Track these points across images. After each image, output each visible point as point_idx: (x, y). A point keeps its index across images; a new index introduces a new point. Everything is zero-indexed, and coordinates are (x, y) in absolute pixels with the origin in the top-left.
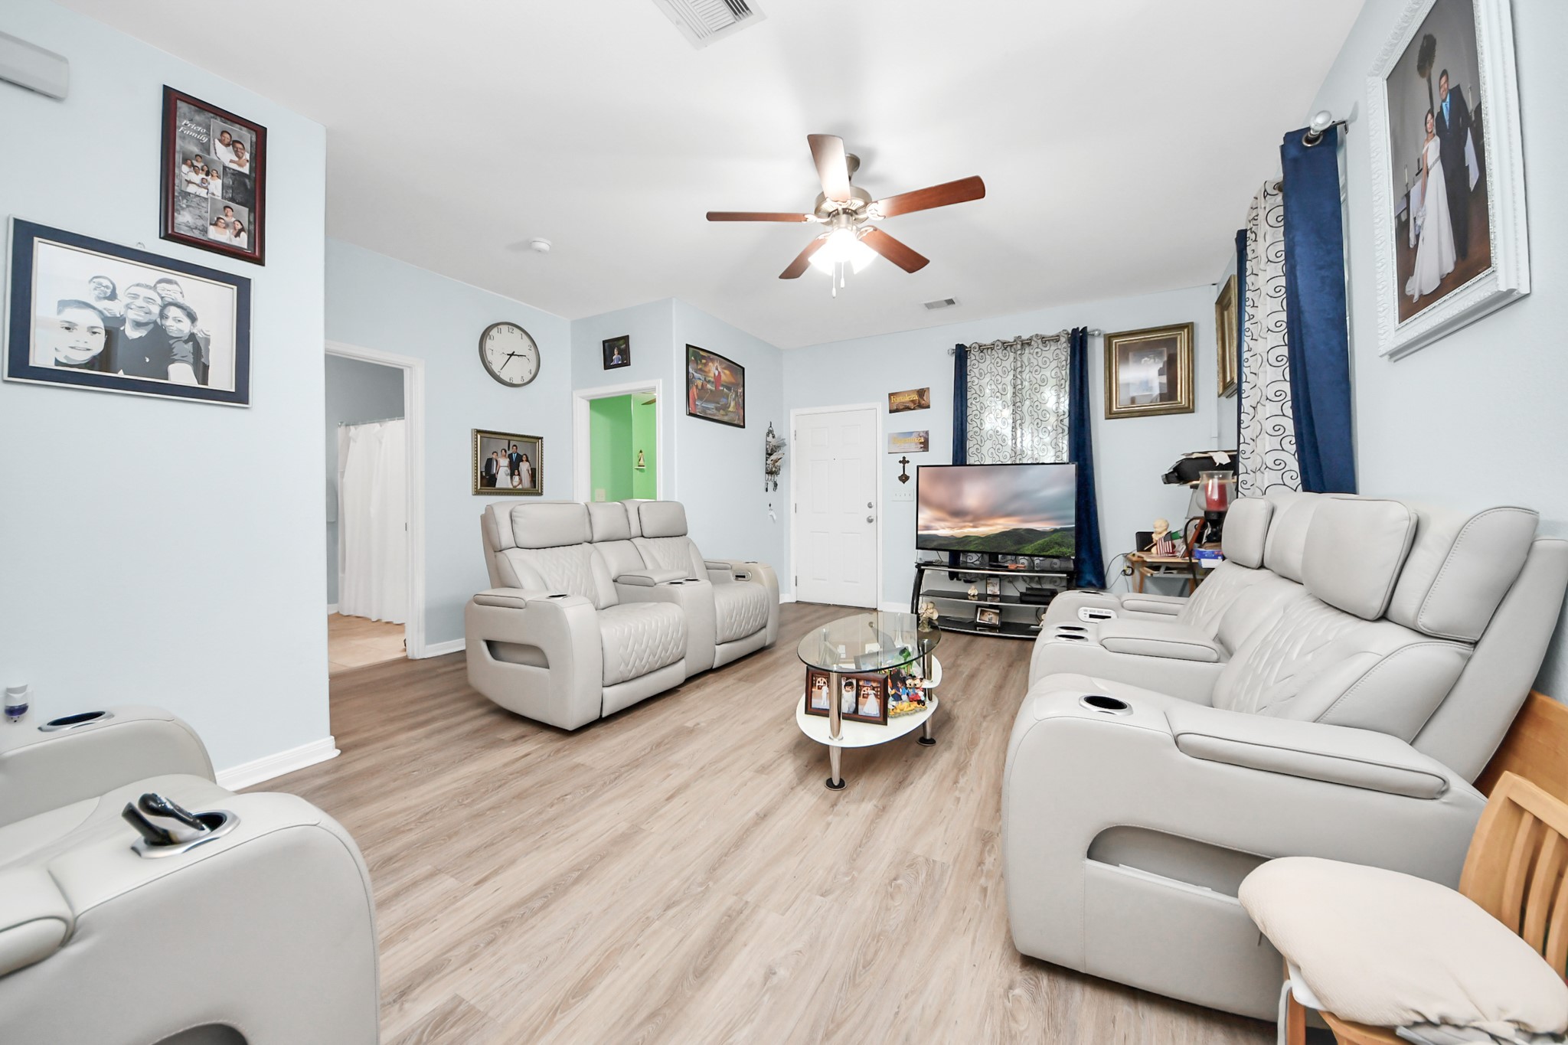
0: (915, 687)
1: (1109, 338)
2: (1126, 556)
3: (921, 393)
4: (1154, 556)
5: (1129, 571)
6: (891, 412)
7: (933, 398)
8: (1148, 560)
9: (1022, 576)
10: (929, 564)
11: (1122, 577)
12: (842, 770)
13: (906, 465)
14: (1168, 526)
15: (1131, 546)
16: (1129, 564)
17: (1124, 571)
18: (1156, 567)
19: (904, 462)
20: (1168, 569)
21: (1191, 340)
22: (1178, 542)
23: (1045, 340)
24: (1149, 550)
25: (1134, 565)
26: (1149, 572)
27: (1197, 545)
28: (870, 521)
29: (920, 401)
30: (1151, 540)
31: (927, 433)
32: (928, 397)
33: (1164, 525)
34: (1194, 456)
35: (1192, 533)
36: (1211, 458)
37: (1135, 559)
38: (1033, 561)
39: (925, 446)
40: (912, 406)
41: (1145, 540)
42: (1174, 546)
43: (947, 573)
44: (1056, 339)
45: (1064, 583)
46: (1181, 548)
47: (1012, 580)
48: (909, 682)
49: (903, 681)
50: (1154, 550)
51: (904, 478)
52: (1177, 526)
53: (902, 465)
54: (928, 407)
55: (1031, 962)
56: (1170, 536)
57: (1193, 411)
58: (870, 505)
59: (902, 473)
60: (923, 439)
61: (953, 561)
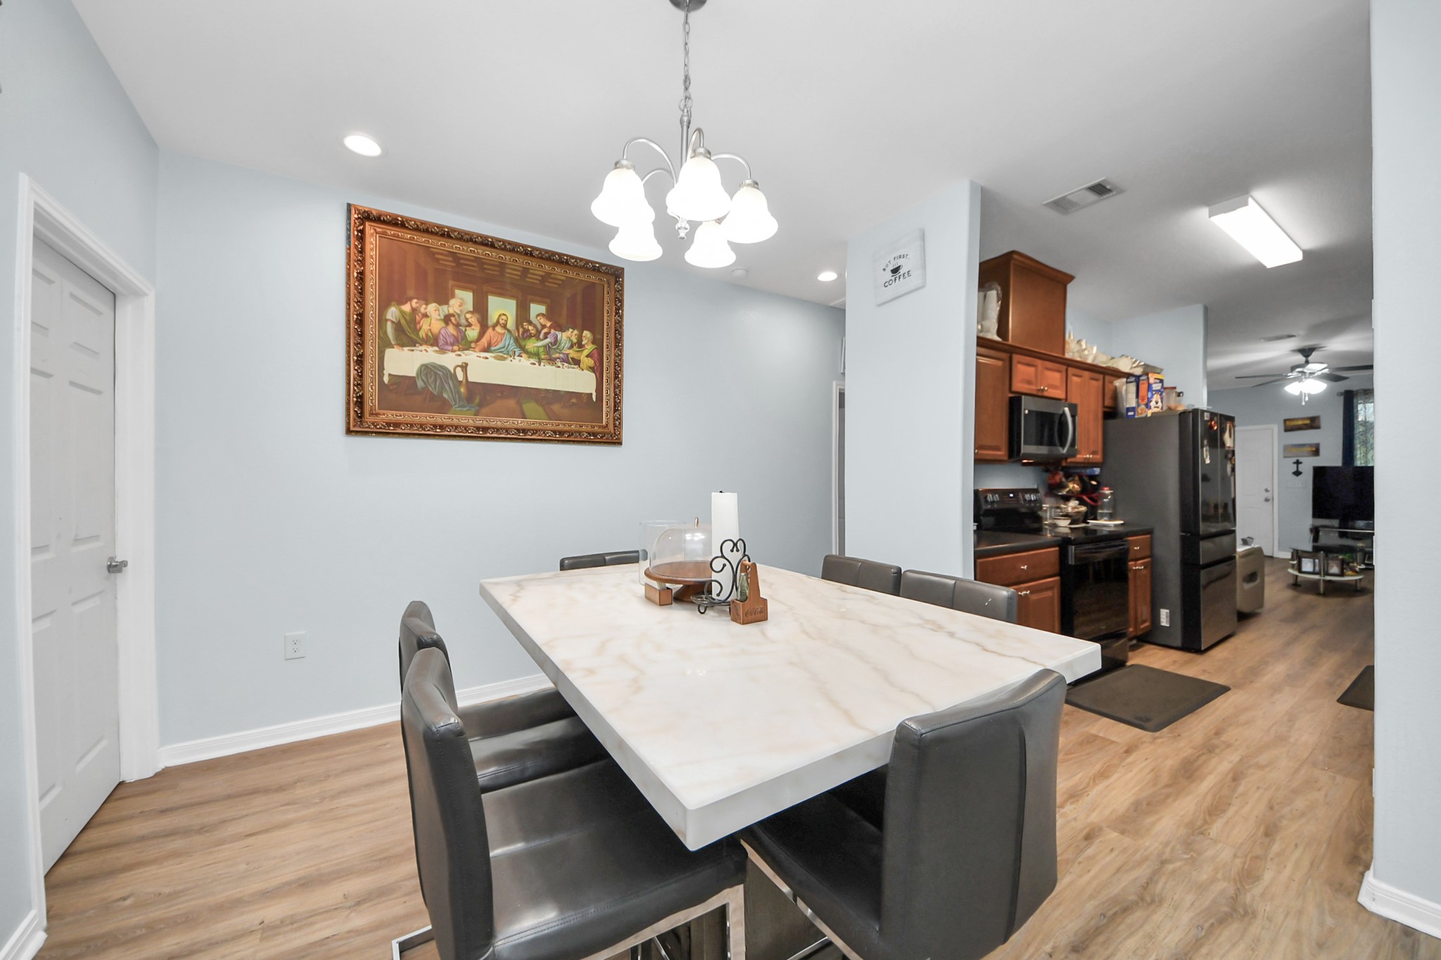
0: (1354, 567)
3: (1313, 419)
6: (1286, 431)
7: (1325, 422)
10: (1324, 527)
12: (1325, 591)
13: (1300, 465)
19: (1298, 463)
28: (1267, 500)
29: (1313, 424)
31: (1318, 444)
32: (1319, 421)
39: (1316, 452)
40: (1305, 427)
43: (1338, 533)
49: (1348, 564)
51: (1298, 474)
53: (1295, 465)
54: (1319, 428)
58: (1267, 490)
59: (1295, 470)
60: (1314, 449)
61: (1343, 524)
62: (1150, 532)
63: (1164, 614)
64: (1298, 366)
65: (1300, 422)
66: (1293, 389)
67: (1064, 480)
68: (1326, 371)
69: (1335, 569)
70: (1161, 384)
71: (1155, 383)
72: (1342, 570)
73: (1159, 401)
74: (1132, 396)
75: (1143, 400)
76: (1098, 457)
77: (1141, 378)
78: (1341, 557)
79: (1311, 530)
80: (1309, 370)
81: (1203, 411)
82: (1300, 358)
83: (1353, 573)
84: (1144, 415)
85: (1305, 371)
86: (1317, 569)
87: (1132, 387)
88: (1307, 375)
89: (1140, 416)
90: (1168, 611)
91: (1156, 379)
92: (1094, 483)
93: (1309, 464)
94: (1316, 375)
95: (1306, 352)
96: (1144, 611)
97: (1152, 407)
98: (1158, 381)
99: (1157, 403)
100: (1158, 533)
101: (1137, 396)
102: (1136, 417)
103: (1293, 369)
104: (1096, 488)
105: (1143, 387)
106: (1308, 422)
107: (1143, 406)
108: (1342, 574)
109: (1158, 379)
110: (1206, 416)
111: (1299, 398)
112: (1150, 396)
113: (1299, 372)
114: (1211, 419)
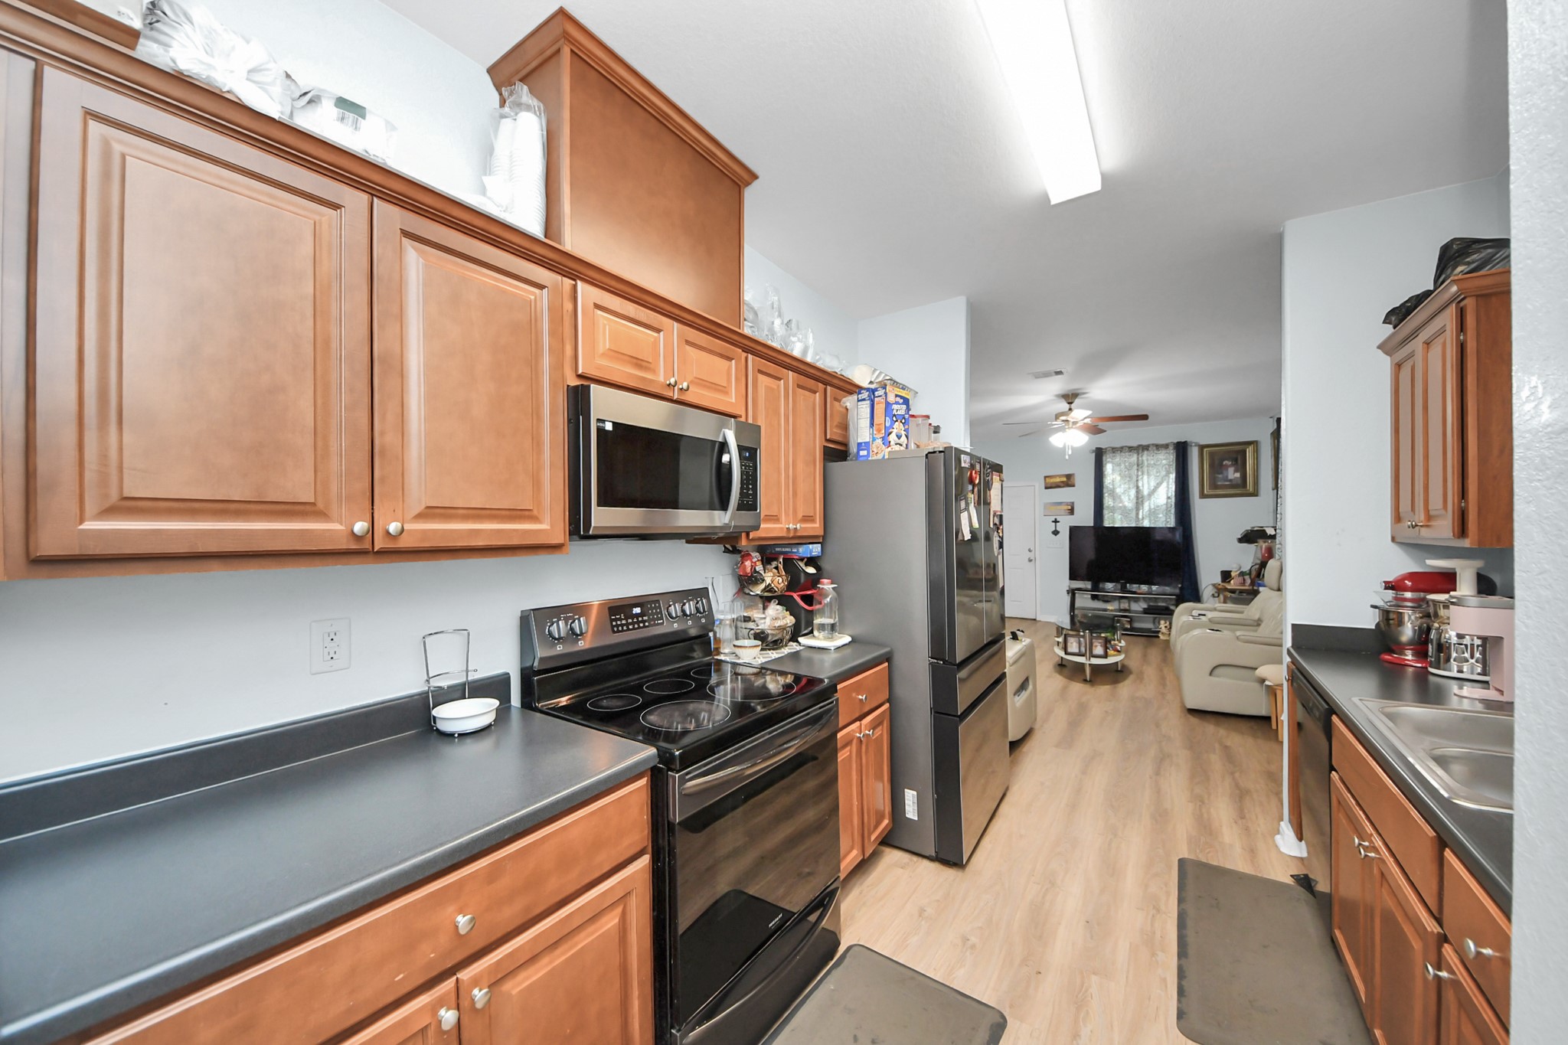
0: (1116, 645)
1: (1202, 448)
2: (1214, 585)
3: (1069, 477)
4: (1233, 585)
5: (1216, 595)
6: (1046, 488)
7: (1078, 480)
8: (1229, 587)
9: (1144, 598)
10: (1079, 589)
11: (1212, 598)
12: (1091, 676)
13: (1058, 524)
14: (1240, 568)
15: (1218, 580)
16: (1216, 590)
17: (1213, 595)
18: (1233, 591)
19: (1056, 521)
20: (1240, 592)
21: (1257, 452)
22: (1247, 578)
23: (1158, 447)
24: (1229, 582)
25: (1219, 591)
26: (1229, 594)
27: (1257, 579)
28: (1030, 561)
29: (1068, 482)
30: (1230, 576)
31: (1073, 503)
32: (1074, 479)
33: (1238, 568)
34: (1255, 529)
35: (1254, 573)
36: (1264, 531)
37: (1220, 587)
38: (1151, 588)
39: (1072, 511)
40: (1062, 485)
41: (1226, 576)
42: (1244, 580)
43: (1090, 596)
44: (1166, 446)
45: (1173, 602)
46: (1248, 581)
47: (1136, 600)
48: (1112, 642)
49: (1110, 642)
50: (1232, 582)
51: (1056, 533)
52: (1246, 568)
53: (1054, 524)
54: (1074, 486)
55: (1193, 712)
56: (1242, 574)
57: (1257, 496)
58: (1030, 551)
59: (1054, 529)
60: (1070, 507)
61: (1095, 588)
62: (888, 658)
63: (910, 796)
64: (1063, 414)
65: (1058, 480)
66: (1057, 440)
67: (759, 568)
68: (1088, 421)
69: (1099, 650)
70: (904, 407)
71: (897, 403)
72: (1106, 648)
73: (903, 433)
74: (865, 422)
75: (879, 431)
76: (816, 527)
77: (876, 393)
78: (1103, 635)
79: (1068, 592)
80: (1073, 418)
81: (959, 452)
82: (1064, 406)
83: (1116, 653)
84: (880, 456)
85: (1069, 419)
86: (1083, 649)
87: (865, 407)
88: (1071, 424)
89: (875, 458)
90: (915, 793)
91: (897, 396)
92: (811, 570)
93: (1066, 523)
94: (1078, 425)
95: (1070, 397)
96: (879, 794)
97: (892, 443)
98: (901, 401)
99: (899, 437)
100: (898, 659)
101: (872, 424)
102: (870, 458)
103: (1057, 417)
104: (814, 581)
105: (880, 408)
106: (1065, 479)
107: (879, 441)
108: (1106, 656)
109: (901, 397)
110: (965, 462)
111: (1063, 450)
112: (888, 424)
113: (1063, 421)
114: (972, 466)
